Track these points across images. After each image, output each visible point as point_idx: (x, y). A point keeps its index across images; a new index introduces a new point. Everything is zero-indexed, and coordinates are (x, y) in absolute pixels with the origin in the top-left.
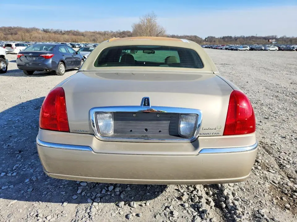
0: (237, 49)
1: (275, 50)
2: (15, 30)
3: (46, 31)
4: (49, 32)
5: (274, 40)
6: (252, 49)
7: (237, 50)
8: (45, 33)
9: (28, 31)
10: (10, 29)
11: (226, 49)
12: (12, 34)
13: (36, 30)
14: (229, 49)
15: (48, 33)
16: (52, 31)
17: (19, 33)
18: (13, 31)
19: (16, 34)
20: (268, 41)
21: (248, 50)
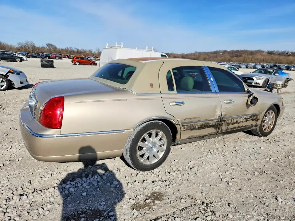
2: (241, 53)
3: (270, 53)
4: (274, 54)
8: (269, 55)
9: (252, 53)
10: (237, 51)
12: (237, 56)
13: (260, 52)
15: (272, 55)
16: (277, 53)
17: (243, 55)
18: (239, 54)
19: (240, 56)
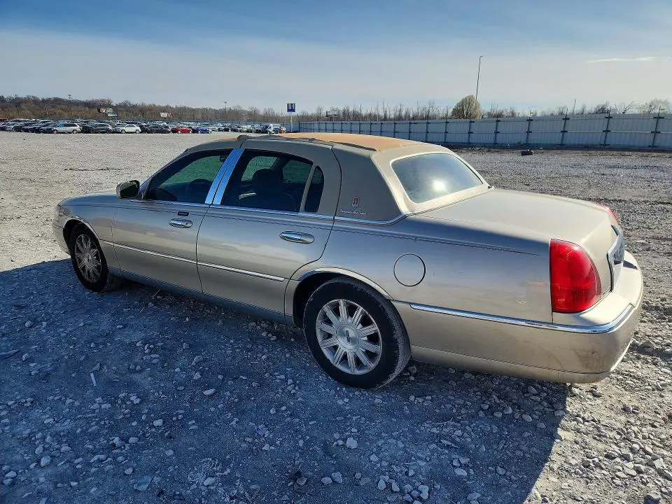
0: (50, 129)
1: (135, 132)
5: (110, 110)
6: (86, 130)
7: (50, 131)
11: (18, 129)
14: (27, 131)
20: (99, 110)
21: (79, 133)
